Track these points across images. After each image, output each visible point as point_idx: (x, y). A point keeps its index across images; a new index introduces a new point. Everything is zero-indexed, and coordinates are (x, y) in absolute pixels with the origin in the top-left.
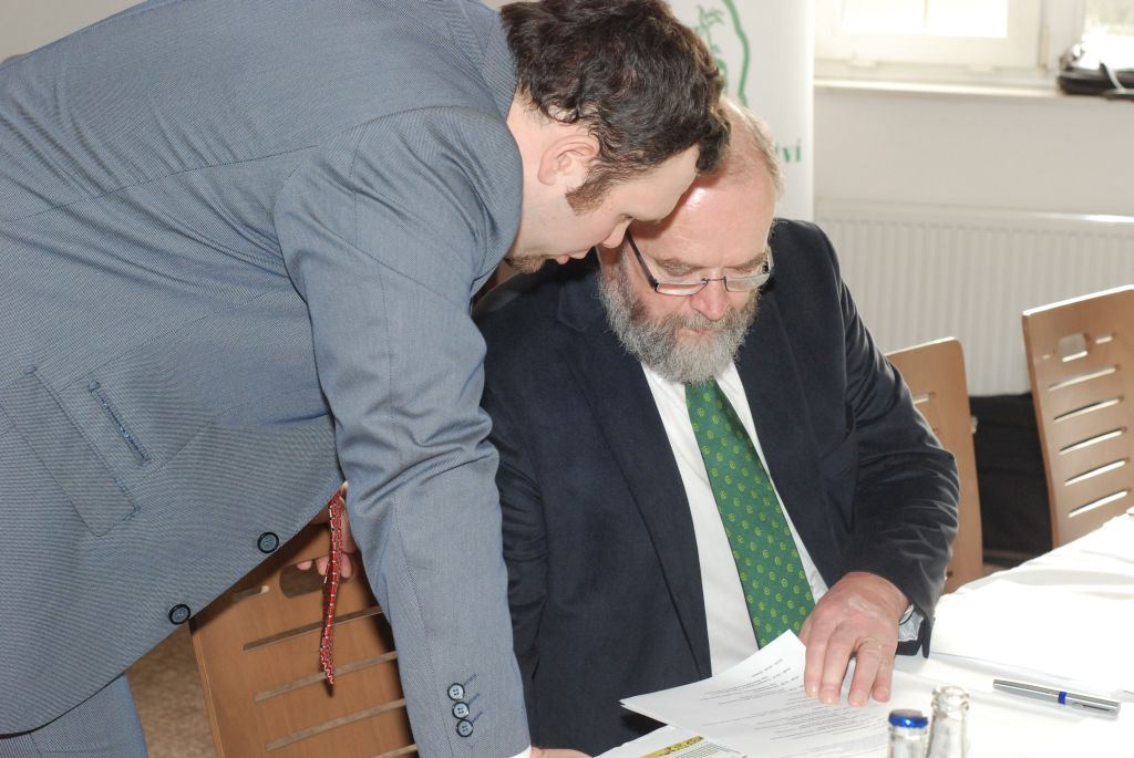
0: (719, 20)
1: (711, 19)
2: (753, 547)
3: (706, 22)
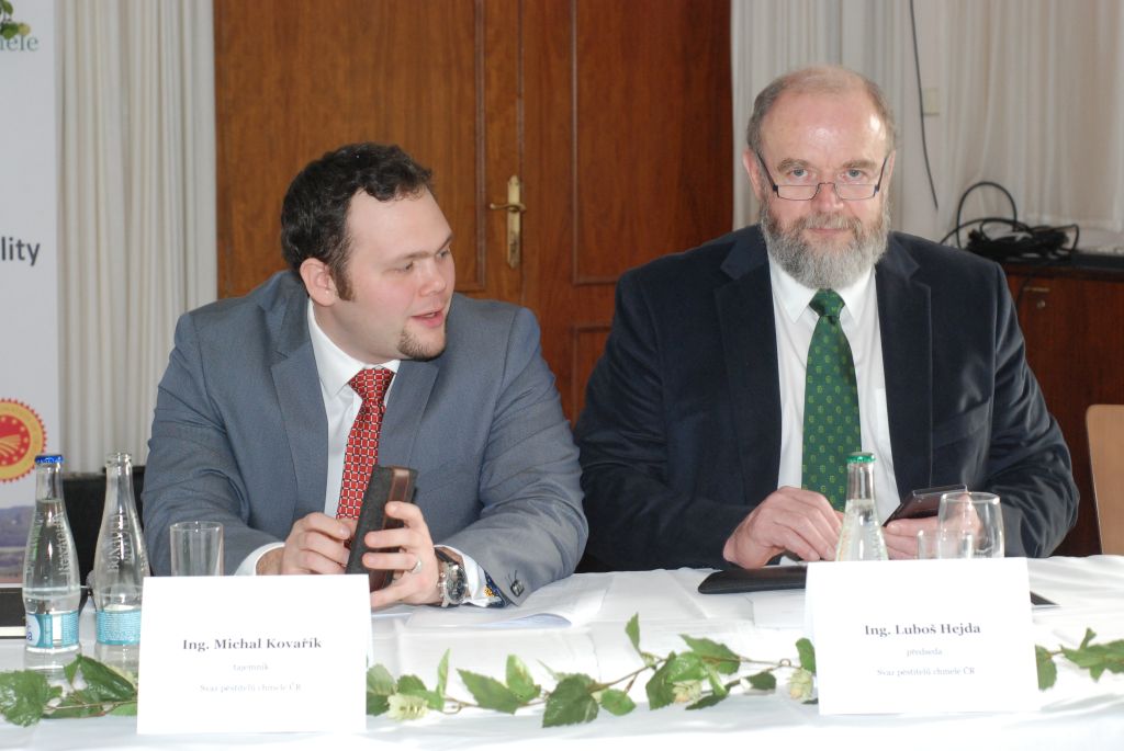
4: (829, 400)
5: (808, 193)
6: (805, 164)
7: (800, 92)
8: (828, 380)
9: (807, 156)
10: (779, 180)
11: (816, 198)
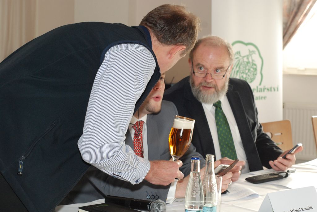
0: (255, 53)
1: (252, 53)
2: (226, 152)
3: (251, 54)
4: (224, 131)
5: (203, 75)
6: (203, 66)
7: (205, 45)
8: (223, 126)
9: (204, 64)
10: (196, 71)
11: (206, 77)
